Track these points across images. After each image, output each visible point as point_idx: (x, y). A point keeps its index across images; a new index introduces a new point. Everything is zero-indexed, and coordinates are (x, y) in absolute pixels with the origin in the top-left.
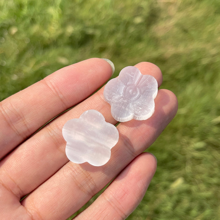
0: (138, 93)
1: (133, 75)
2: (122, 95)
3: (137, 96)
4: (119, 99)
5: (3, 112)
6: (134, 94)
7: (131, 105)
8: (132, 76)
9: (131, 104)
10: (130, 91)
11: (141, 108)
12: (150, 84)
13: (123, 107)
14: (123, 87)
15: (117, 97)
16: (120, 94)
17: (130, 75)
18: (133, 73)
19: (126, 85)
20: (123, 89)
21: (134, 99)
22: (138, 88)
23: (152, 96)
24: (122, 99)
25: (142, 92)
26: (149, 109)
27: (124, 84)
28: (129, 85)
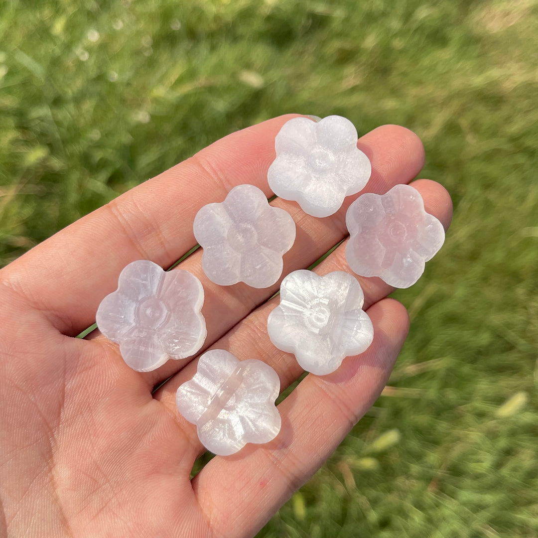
0: (165, 312)
1: (145, 280)
2: (134, 324)
3: (164, 317)
4: (131, 333)
5: (119, 218)
6: (157, 315)
7: (156, 340)
8: (144, 282)
9: (155, 337)
10: (149, 311)
11: (177, 341)
12: (182, 289)
13: (142, 349)
14: (133, 307)
15: (125, 330)
16: (130, 324)
17: (140, 281)
18: (145, 276)
19: (137, 301)
20: (133, 312)
21: (158, 324)
22: (161, 303)
23: (192, 310)
24: (136, 331)
25: (172, 308)
26: (193, 337)
27: (133, 301)
28: (143, 300)
